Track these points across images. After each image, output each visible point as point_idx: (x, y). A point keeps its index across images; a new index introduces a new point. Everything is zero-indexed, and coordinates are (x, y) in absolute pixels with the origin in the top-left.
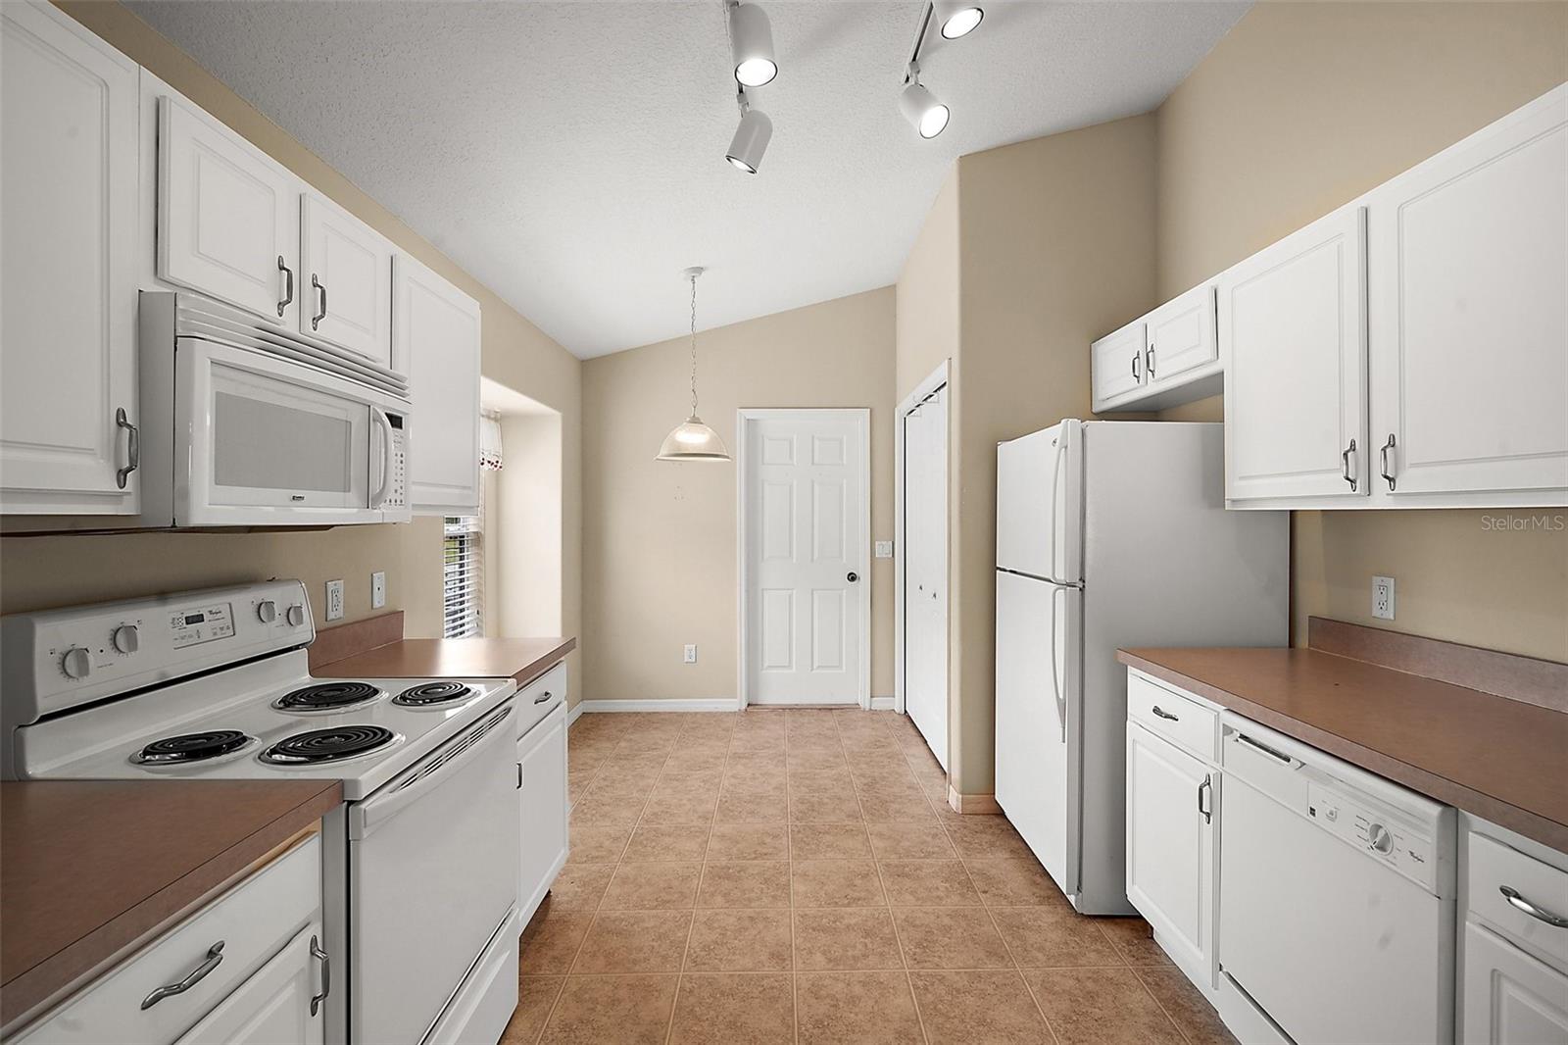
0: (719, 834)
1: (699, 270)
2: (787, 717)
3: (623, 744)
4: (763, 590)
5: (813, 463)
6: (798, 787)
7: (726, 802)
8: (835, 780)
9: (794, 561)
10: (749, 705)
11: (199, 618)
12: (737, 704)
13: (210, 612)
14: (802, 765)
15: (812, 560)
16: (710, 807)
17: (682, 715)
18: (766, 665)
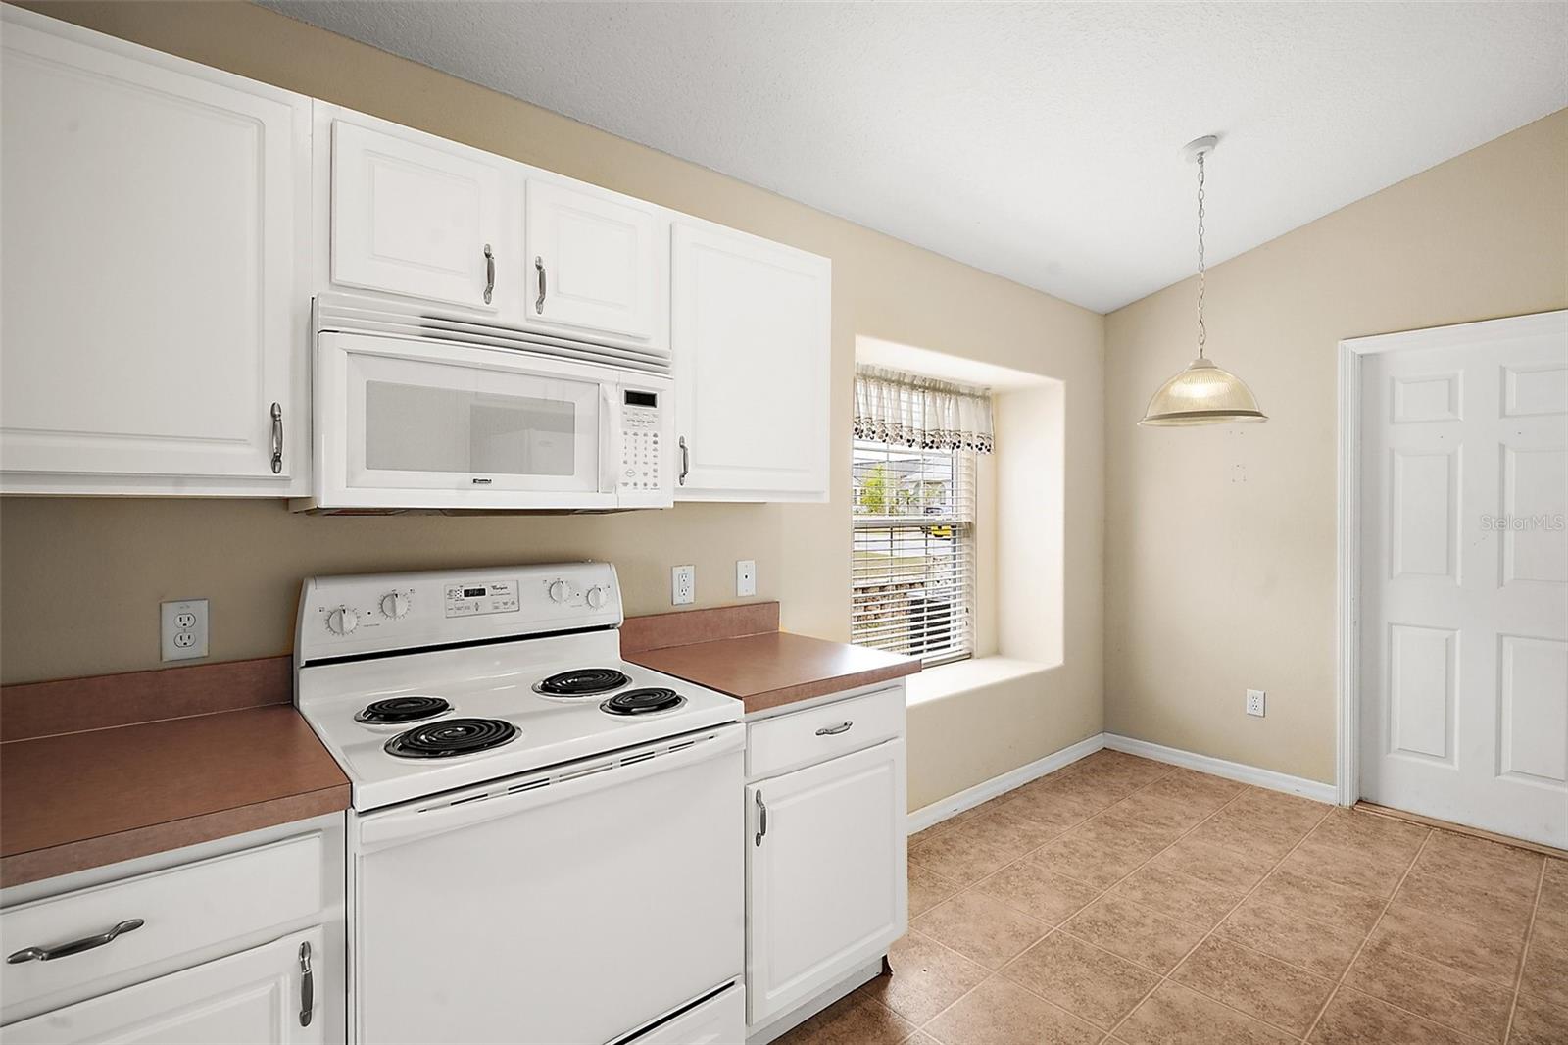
0: (1164, 998)
1: (1212, 140)
2: (1430, 843)
3: (1125, 804)
4: (1390, 625)
5: (1503, 414)
6: (1370, 978)
7: (1213, 949)
8: (1463, 998)
9: (1459, 581)
10: (1360, 801)
11: (481, 592)
12: (1337, 793)
13: (494, 588)
14: (1406, 940)
15: (1501, 584)
16: (1181, 946)
17: (1237, 786)
18: (1396, 744)
